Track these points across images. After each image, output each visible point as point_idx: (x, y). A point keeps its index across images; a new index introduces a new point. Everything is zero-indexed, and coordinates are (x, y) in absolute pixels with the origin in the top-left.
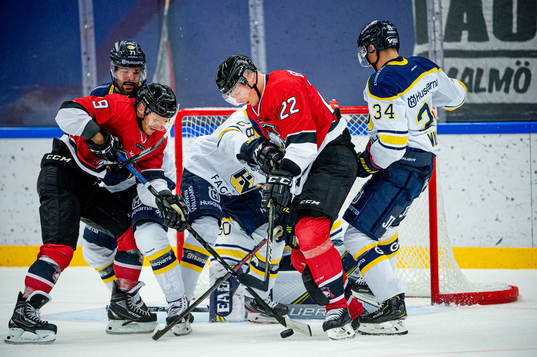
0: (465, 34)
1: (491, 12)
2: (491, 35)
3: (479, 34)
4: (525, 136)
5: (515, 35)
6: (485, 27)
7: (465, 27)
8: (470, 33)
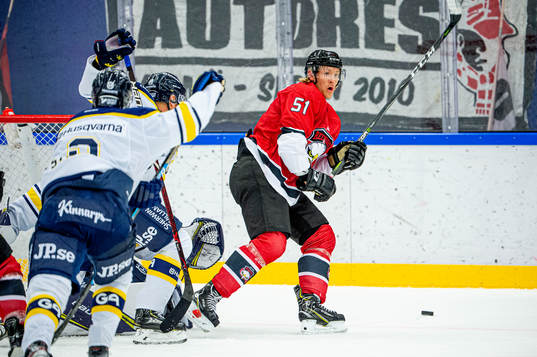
0: (159, 41)
1: (185, 19)
2: (184, 41)
3: (172, 41)
4: (217, 148)
5: (208, 43)
6: (178, 33)
7: (158, 33)
8: (163, 40)
